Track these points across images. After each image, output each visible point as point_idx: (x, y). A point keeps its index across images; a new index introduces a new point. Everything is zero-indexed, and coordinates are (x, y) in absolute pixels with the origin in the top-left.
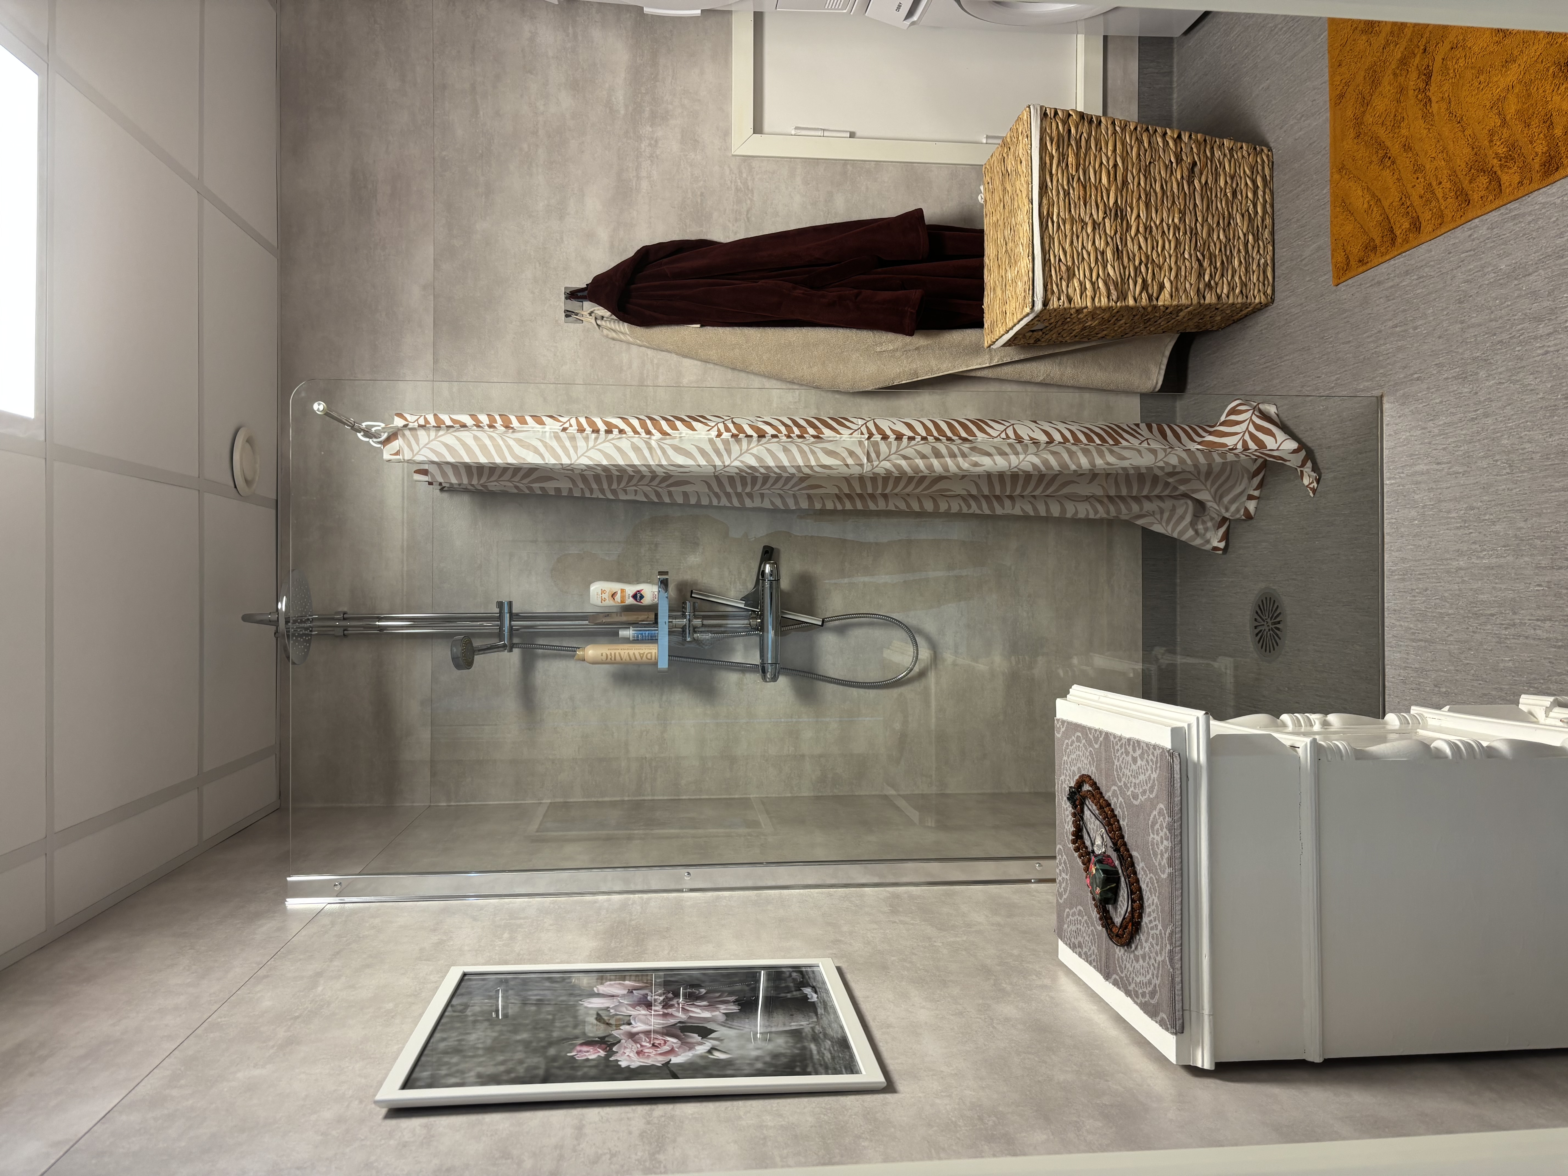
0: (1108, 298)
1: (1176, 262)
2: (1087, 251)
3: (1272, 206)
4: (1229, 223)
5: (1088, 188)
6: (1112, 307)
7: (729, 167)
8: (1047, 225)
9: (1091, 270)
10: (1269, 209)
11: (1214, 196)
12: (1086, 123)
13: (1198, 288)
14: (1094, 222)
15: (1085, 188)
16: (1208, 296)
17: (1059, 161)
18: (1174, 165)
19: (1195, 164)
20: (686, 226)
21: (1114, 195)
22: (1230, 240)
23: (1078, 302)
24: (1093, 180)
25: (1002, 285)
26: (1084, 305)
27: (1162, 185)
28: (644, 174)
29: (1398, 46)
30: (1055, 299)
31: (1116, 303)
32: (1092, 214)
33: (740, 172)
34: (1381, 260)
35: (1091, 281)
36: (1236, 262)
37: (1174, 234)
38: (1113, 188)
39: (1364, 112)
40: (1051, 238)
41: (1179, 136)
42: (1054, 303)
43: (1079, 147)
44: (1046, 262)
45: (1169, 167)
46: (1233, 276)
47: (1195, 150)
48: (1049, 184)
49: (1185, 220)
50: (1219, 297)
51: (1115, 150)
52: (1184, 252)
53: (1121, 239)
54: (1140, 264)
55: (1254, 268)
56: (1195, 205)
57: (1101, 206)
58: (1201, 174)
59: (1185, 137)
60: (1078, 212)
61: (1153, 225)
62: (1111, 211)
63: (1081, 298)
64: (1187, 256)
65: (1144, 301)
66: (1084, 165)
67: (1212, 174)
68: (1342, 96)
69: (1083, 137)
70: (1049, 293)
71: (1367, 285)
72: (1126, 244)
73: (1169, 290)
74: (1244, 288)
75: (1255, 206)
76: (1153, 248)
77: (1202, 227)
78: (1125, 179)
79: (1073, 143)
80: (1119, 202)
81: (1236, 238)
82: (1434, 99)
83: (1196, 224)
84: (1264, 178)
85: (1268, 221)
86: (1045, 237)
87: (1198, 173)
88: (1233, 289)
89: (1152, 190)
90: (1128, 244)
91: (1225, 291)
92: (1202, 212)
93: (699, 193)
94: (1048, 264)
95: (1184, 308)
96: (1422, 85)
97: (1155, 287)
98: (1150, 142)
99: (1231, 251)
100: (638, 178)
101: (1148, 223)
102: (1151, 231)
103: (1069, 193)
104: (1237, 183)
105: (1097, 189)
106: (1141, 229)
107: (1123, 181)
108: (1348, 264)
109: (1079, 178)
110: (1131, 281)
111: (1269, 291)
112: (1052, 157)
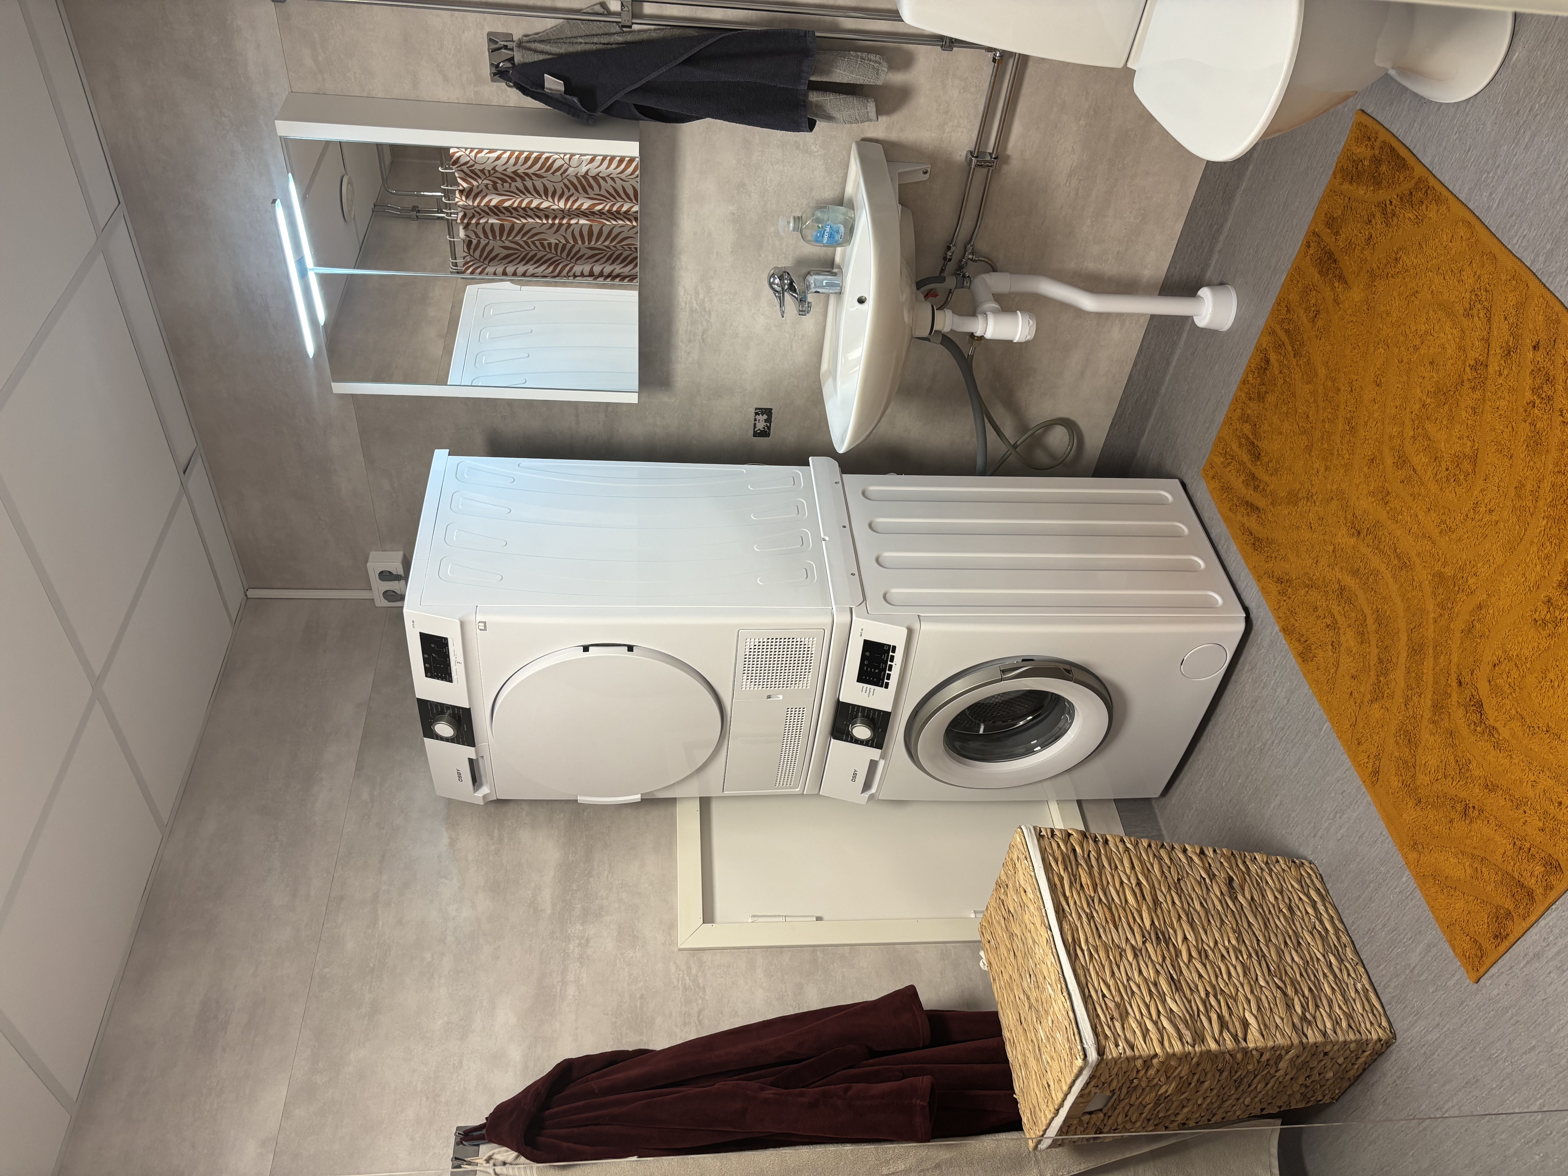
0: (1181, 1040)
1: (1252, 992)
2: (1135, 983)
3: (1342, 922)
4: (1299, 943)
5: (1114, 909)
6: (1189, 1053)
7: (675, 963)
8: (1076, 955)
9: (1148, 1007)
10: (1340, 926)
11: (1267, 912)
12: (1090, 841)
13: (1293, 1023)
14: (1133, 947)
15: (1110, 909)
16: (1309, 1033)
17: (1071, 883)
18: (1208, 880)
19: (1231, 880)
20: (622, 1035)
21: (1147, 915)
22: (1308, 962)
23: (1143, 1048)
24: (1117, 900)
25: (1034, 1051)
26: (1152, 1052)
27: (1201, 904)
28: (571, 977)
29: (1423, 696)
30: (1112, 1046)
31: (1193, 1046)
32: (1127, 938)
33: (689, 968)
34: (1525, 925)
35: (1151, 1019)
36: (1327, 989)
37: (1237, 958)
38: (1144, 907)
39: (1414, 776)
40: (1086, 970)
41: (1202, 852)
42: (1112, 1052)
43: (1091, 867)
44: (1086, 999)
45: (1201, 882)
46: (1331, 1007)
47: (1225, 864)
48: (1066, 907)
49: (1243, 941)
50: (1324, 1034)
51: (1133, 867)
52: (1257, 979)
53: (1173, 966)
54: (1207, 994)
55: (1353, 995)
56: (1249, 923)
57: (1136, 929)
58: (1243, 890)
59: (1210, 852)
60: (1109, 937)
61: (1206, 948)
62: (1150, 934)
63: (1145, 1043)
64: (1262, 983)
65: (1230, 1044)
66: (1102, 885)
67: (1256, 889)
68: (1376, 772)
69: (1091, 856)
70: (1101, 1037)
71: (1522, 965)
72: (1181, 972)
73: (1256, 1026)
74: (1351, 1021)
75: (1321, 922)
76: (1217, 977)
77: (1268, 947)
78: (1155, 898)
79: (1082, 862)
80: (1157, 924)
81: (1315, 960)
82: (1497, 725)
83: (1258, 944)
84: (1318, 891)
85: (1344, 938)
86: (1077, 968)
87: (1239, 888)
88: (1337, 1022)
89: (1191, 909)
90: (1184, 972)
91: (1329, 1025)
92: (1261, 931)
93: (638, 995)
94: (1089, 1001)
95: (1283, 1052)
96: (1475, 717)
97: (1237, 1024)
98: (1171, 859)
99: (1315, 976)
100: (564, 983)
101: (1200, 946)
102: (1207, 956)
103: (1093, 917)
104: (1289, 898)
105: (1125, 910)
106: (1194, 954)
107: (1154, 900)
108: (1480, 948)
109: (1100, 899)
110: (1202, 1017)
111: (1384, 1023)
112: (1061, 879)
